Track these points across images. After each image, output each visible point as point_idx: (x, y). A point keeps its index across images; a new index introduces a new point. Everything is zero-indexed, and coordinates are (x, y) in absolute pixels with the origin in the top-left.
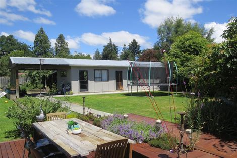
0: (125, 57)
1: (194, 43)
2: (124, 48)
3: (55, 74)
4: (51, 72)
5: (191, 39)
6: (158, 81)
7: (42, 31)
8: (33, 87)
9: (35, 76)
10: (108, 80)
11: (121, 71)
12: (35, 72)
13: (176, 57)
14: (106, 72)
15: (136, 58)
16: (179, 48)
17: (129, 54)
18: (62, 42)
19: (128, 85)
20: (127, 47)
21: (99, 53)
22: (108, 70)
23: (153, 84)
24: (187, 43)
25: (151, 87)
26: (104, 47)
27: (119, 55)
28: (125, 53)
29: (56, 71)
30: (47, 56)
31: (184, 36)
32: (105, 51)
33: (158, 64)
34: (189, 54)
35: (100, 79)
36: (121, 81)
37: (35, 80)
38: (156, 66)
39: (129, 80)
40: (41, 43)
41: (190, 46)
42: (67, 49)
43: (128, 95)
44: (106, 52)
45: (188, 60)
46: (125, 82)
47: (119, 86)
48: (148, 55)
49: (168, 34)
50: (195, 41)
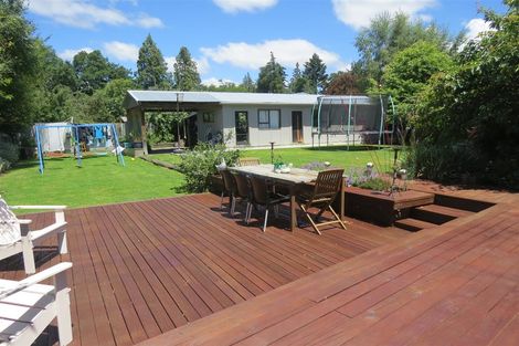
0: (299, 87)
1: (424, 63)
2: (297, 70)
3: (193, 119)
4: (186, 115)
5: (419, 56)
6: (361, 127)
7: (150, 41)
8: (158, 139)
9: (160, 121)
10: (280, 127)
11: (300, 113)
12: (160, 116)
13: (393, 88)
14: (277, 112)
15: (319, 89)
16: (397, 71)
17: (305, 82)
18: (185, 63)
19: (313, 134)
20: (302, 68)
21: (250, 80)
22: (280, 111)
23: (354, 131)
24: (411, 64)
25: (351, 136)
26: (262, 69)
27: (286, 84)
28: (299, 80)
29: (193, 113)
30: (162, 87)
31: (406, 51)
32: (261, 76)
33: (362, 100)
34: (414, 81)
35: (268, 125)
36: (301, 128)
37: (160, 128)
38: (358, 103)
39: (315, 125)
40: (150, 64)
41: (416, 68)
42: (196, 74)
43: (313, 149)
44: (265, 78)
45: (412, 91)
46: (307, 130)
47: (297, 136)
48: (343, 84)
49: (379, 45)
50: (426, 58)
